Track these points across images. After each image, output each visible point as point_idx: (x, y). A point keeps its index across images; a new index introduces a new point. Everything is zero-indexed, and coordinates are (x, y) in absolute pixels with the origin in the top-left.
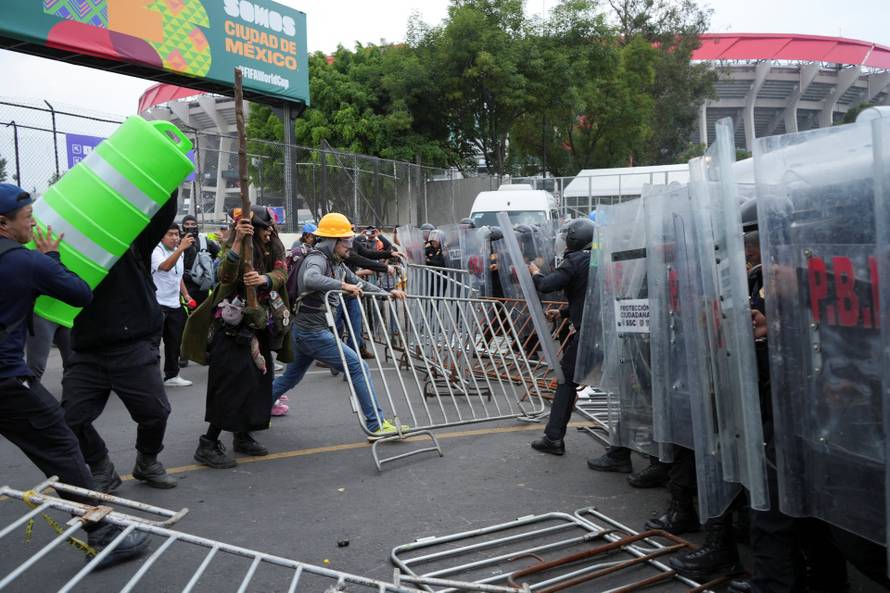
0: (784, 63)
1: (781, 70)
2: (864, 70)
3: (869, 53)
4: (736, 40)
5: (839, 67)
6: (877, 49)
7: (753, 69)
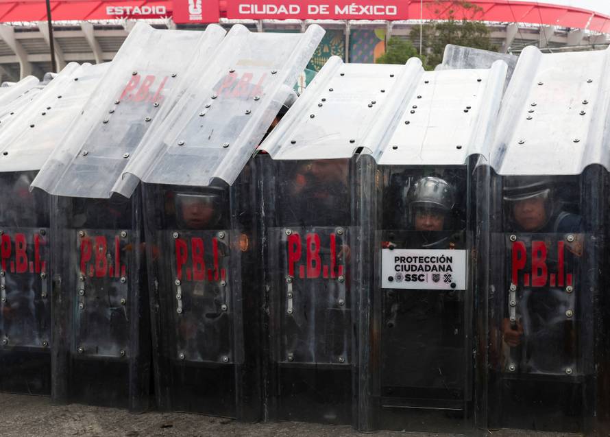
0: (528, 25)
1: (525, 30)
2: (587, 32)
3: (590, 19)
4: (491, 5)
5: (568, 30)
6: (596, 16)
7: (505, 29)
